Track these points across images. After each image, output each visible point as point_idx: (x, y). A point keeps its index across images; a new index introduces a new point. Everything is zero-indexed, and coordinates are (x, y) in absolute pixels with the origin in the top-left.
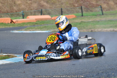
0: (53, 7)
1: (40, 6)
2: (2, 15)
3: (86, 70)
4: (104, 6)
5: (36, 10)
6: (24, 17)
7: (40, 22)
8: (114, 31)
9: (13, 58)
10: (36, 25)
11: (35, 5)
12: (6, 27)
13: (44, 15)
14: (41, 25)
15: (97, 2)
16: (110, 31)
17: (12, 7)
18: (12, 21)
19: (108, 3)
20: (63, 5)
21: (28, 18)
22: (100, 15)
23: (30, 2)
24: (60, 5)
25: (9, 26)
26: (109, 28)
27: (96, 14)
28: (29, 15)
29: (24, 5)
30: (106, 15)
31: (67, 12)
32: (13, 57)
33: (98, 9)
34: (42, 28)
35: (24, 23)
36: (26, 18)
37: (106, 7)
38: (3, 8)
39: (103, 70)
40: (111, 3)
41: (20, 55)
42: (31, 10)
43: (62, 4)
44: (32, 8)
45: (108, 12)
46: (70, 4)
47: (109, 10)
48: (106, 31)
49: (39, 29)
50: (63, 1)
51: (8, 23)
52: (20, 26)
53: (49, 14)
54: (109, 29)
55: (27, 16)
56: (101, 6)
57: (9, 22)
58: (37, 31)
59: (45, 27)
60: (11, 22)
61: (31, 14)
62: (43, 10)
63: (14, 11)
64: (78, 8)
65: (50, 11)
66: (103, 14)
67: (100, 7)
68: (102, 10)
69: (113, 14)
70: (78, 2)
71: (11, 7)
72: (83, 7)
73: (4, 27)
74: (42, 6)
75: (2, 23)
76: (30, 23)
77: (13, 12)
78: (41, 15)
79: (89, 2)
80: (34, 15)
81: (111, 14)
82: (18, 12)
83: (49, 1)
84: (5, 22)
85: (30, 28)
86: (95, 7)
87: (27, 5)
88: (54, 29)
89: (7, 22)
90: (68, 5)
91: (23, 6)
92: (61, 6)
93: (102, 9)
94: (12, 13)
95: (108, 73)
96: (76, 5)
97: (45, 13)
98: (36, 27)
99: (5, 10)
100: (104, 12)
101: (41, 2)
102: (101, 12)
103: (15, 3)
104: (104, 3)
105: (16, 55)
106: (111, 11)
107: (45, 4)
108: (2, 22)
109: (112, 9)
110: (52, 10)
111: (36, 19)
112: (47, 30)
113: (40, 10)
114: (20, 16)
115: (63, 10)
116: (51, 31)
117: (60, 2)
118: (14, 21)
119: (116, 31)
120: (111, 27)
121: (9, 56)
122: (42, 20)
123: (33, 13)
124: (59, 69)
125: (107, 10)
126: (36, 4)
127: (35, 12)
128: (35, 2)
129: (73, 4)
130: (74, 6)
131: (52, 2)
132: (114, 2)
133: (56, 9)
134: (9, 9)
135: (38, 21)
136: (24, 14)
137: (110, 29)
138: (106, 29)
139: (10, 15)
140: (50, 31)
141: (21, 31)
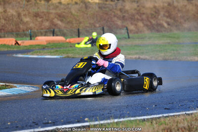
0: (69, 27)
1: (53, 25)
2: (6, 35)
3: (97, 106)
4: (132, 27)
5: (48, 30)
6: (32, 38)
7: (52, 44)
8: (139, 58)
9: (11, 89)
10: (46, 48)
11: (47, 24)
12: (9, 49)
13: (57, 35)
14: (53, 48)
15: (122, 22)
16: (135, 58)
17: (19, 25)
18: (17, 43)
19: (136, 25)
20: (81, 25)
21: (37, 39)
22: (126, 38)
23: (41, 19)
24: (77, 24)
25: (13, 48)
26: (134, 55)
27: (120, 37)
28: (39, 36)
29: (33, 23)
30: (133, 38)
31: (86, 34)
32: (12, 87)
33: (124, 31)
34: (53, 52)
35: (31, 46)
36: (34, 39)
37: (134, 29)
38: (7, 26)
39: (117, 107)
40: (140, 24)
41: (21, 85)
42: (42, 29)
43: (80, 23)
44: (43, 27)
45: (136, 35)
46: (90, 23)
47: (137, 33)
48: (131, 58)
49: (49, 54)
50: (82, 20)
51: (12, 45)
52: (26, 49)
53: (64, 35)
54: (134, 57)
55: (36, 36)
56: (127, 27)
57: (14, 44)
58: (46, 55)
59: (57, 51)
60: (15, 44)
61: (42, 35)
62: (56, 30)
63: (21, 30)
64: (99, 28)
65: (65, 31)
66: (129, 38)
67: (125, 28)
68: (128, 33)
69: (142, 38)
70: (99, 21)
71: (17, 25)
72: (105, 28)
73: (6, 50)
74: (56, 25)
75: (5, 45)
76: (39, 45)
77: (19, 31)
78: (53, 36)
79: (113, 22)
80: (45, 35)
81: (139, 38)
82: (25, 32)
83: (64, 20)
84: (8, 43)
85: (37, 52)
86: (120, 29)
87: (37, 23)
88: (67, 53)
89: (10, 44)
90: (88, 25)
91: (32, 25)
92: (79, 26)
93: (129, 31)
94: (18, 33)
95: (123, 111)
96: (98, 25)
97: (59, 33)
98: (45, 51)
99: (10, 29)
100: (131, 35)
101: (54, 20)
102: (127, 34)
103: (21, 20)
104: (132, 24)
105: (15, 85)
106: (140, 35)
107: (59, 23)
108: (5, 43)
109: (141, 32)
110: (67, 30)
111: (46, 41)
112: (58, 55)
113: (52, 30)
114: (28, 37)
115: (80, 31)
116: (64, 56)
117: (78, 20)
118: (19, 42)
119: (142, 59)
120: (137, 53)
121: (8, 86)
122: (53, 41)
123: (44, 33)
124: (65, 104)
125: (134, 33)
126: (48, 22)
127: (46, 32)
128: (47, 20)
129: (93, 23)
130: (95, 26)
131: (68, 20)
132: (143, 23)
133: (73, 29)
134: (14, 27)
135: (49, 43)
136: (32, 33)
137: (136, 56)
138: (130, 56)
139: (15, 35)
140: (62, 57)
141: (27, 54)
